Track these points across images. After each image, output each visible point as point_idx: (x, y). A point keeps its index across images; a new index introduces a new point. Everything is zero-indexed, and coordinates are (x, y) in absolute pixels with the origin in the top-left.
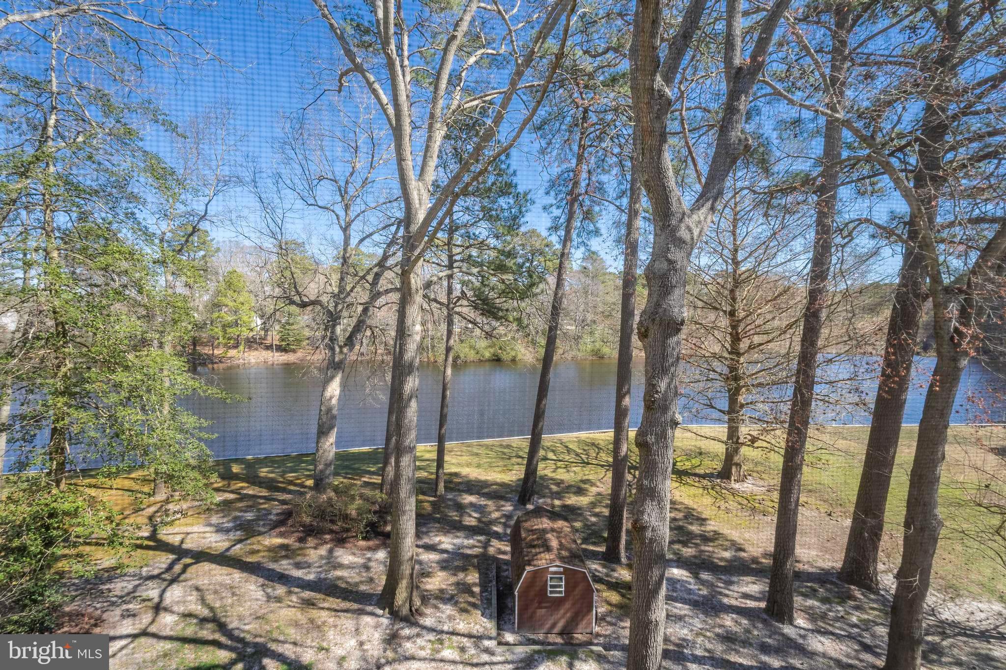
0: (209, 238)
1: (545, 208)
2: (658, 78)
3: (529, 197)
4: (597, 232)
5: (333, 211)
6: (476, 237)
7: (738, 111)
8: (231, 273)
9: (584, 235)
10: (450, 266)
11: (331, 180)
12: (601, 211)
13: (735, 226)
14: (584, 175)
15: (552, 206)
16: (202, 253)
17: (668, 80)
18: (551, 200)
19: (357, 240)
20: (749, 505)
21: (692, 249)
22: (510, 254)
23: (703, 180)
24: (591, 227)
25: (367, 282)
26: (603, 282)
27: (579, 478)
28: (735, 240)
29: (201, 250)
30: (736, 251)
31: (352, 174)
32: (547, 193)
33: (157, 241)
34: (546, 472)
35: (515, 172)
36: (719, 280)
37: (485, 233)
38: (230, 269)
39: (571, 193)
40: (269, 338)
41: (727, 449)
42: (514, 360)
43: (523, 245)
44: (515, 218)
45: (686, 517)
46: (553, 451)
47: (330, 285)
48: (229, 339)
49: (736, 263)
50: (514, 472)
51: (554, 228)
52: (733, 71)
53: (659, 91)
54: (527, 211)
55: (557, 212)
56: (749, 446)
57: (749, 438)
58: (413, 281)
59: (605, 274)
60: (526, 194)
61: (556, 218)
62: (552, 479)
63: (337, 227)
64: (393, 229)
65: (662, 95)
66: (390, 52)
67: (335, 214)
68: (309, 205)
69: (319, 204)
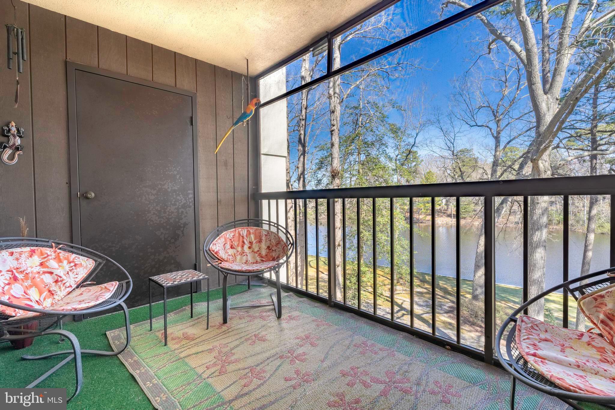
0: (417, 155)
5: (488, 127)
8: (429, 173)
11: (487, 107)
16: (414, 163)
19: (505, 143)
25: (514, 170)
29: (414, 162)
31: (502, 99)
33: (394, 161)
38: (428, 171)
40: (449, 210)
47: (486, 174)
48: (427, 210)
63: (491, 136)
66: (521, 19)
67: (490, 128)
68: (472, 126)
69: (478, 124)
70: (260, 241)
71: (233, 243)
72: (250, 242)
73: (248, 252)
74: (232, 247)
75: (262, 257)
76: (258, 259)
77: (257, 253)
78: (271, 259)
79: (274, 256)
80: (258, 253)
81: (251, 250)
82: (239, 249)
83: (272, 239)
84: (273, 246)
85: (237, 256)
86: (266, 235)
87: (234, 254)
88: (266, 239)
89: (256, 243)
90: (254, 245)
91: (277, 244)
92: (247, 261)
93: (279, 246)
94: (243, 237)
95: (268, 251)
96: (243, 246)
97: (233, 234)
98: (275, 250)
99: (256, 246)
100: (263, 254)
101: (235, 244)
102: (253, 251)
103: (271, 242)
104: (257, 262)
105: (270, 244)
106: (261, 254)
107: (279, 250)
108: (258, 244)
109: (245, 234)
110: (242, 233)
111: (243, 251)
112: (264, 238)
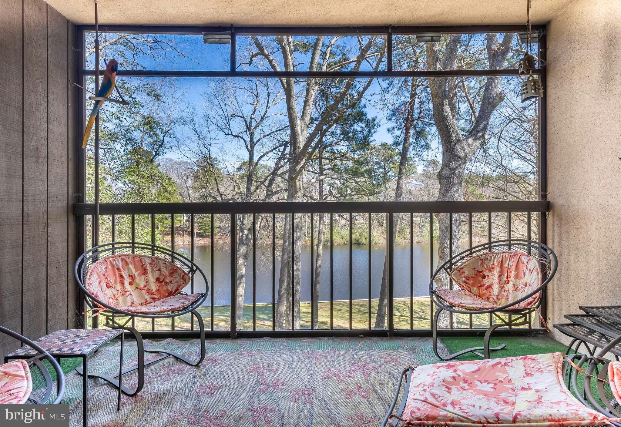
1: (388, 130)
3: (376, 122)
4: (427, 146)
5: (242, 138)
6: (338, 152)
9: (418, 149)
10: (321, 173)
11: (241, 117)
15: (393, 128)
18: (392, 124)
19: (258, 157)
21: (465, 162)
24: (423, 143)
25: (265, 185)
31: (254, 113)
32: (390, 119)
35: (365, 105)
37: (345, 149)
39: (407, 119)
44: (366, 138)
48: (165, 228)
51: (396, 144)
54: (375, 132)
55: (397, 133)
58: (298, 184)
60: (374, 120)
61: (397, 137)
63: (245, 148)
64: (282, 148)
66: (284, 45)
67: (244, 140)
68: (227, 135)
69: (233, 134)
70: (145, 272)
71: (109, 279)
72: (129, 275)
73: (131, 290)
74: (108, 287)
75: (152, 294)
76: (147, 297)
77: (144, 289)
78: (166, 294)
79: (170, 289)
80: (146, 289)
81: (134, 287)
82: (119, 287)
83: (162, 267)
84: (166, 277)
85: (119, 298)
86: (150, 263)
87: (114, 296)
88: (152, 269)
89: (139, 275)
90: (137, 280)
91: (171, 273)
92: (133, 303)
93: (175, 275)
94: (119, 269)
95: (158, 284)
96: (122, 283)
97: (104, 267)
98: (171, 282)
99: (140, 280)
100: (152, 290)
101: (112, 281)
102: (137, 288)
103: (162, 271)
104: (146, 301)
105: (160, 274)
106: (151, 290)
107: (176, 280)
108: (143, 277)
109: (120, 265)
110: (116, 263)
111: (124, 290)
112: (149, 268)
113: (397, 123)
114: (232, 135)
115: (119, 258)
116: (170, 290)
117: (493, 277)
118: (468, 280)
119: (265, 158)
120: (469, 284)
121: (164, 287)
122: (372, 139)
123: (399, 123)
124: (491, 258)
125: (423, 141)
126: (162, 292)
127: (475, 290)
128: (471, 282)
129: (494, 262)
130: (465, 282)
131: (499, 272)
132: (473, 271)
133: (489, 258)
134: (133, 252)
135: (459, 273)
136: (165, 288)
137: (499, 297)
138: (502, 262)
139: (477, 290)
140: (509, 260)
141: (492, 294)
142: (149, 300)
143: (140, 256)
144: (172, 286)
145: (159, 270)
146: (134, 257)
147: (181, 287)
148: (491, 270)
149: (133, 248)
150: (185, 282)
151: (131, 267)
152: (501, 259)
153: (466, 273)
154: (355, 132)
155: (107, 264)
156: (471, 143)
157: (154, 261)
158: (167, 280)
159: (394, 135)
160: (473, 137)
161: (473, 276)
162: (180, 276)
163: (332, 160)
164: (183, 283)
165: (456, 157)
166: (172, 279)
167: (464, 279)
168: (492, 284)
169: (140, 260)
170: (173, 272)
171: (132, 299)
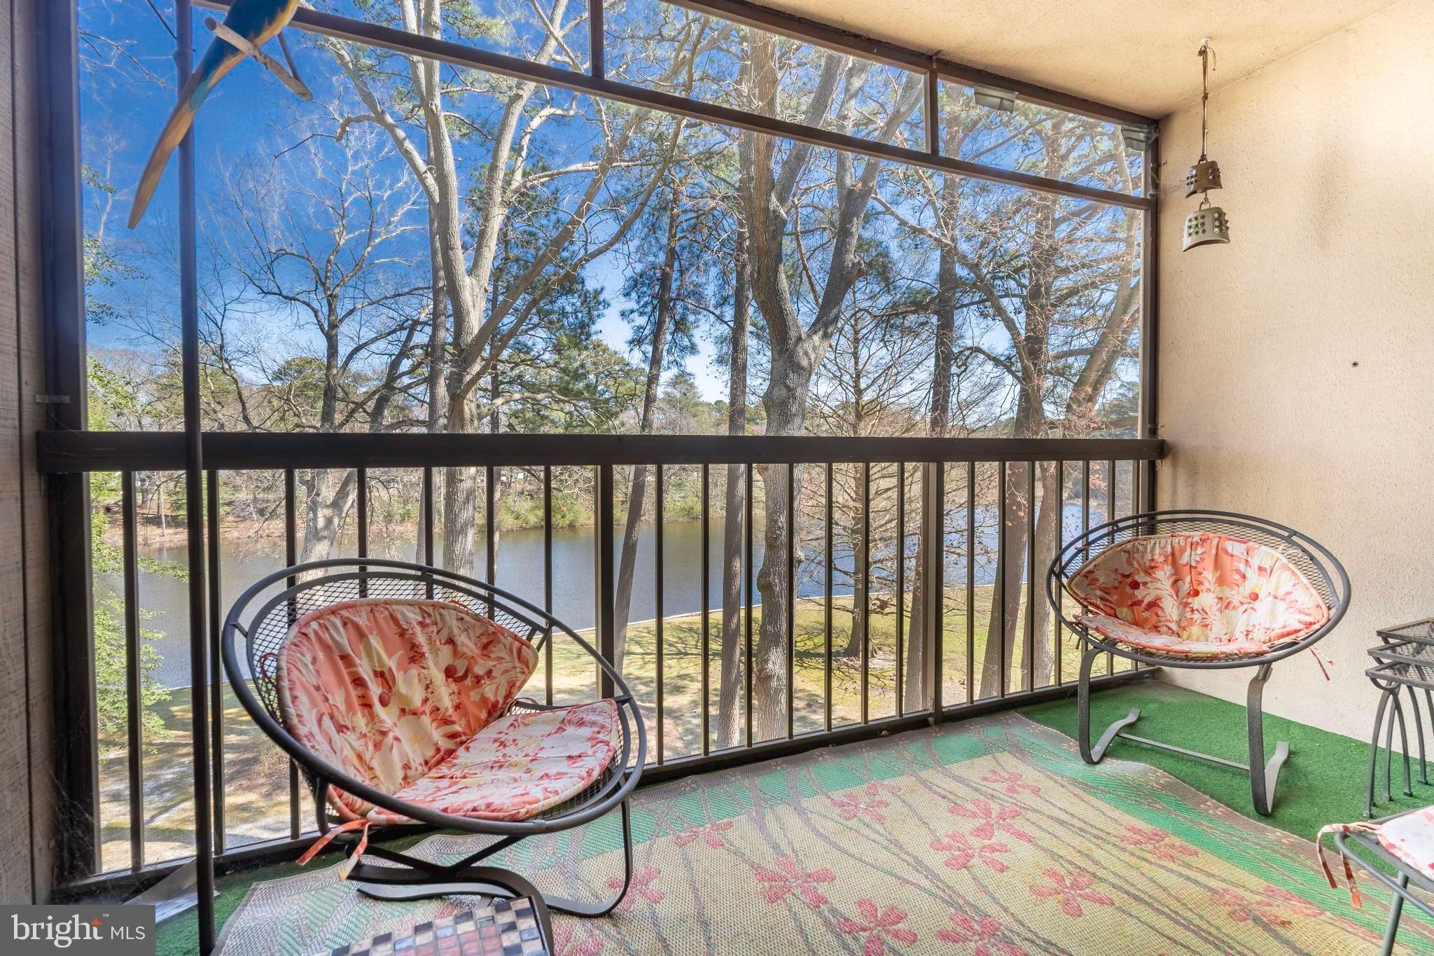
1: (623, 314)
2: (773, 198)
3: (601, 298)
4: (693, 349)
5: (308, 304)
6: (529, 350)
7: (851, 234)
9: (677, 352)
10: (495, 390)
12: (698, 320)
13: (856, 348)
14: (675, 275)
15: (632, 311)
17: (782, 200)
18: (631, 304)
19: (349, 350)
20: (880, 683)
21: (810, 375)
22: (578, 376)
23: (820, 301)
24: (686, 342)
25: (364, 410)
26: (695, 416)
27: (675, 674)
28: (856, 363)
30: (858, 377)
32: (627, 295)
34: (631, 670)
36: (841, 412)
37: (540, 345)
39: (658, 296)
41: (854, 618)
42: (572, 526)
43: (595, 364)
44: (583, 326)
45: (809, 705)
46: (638, 643)
49: (859, 392)
50: (587, 673)
51: (636, 342)
52: (845, 192)
53: (774, 211)
54: (599, 316)
55: (640, 321)
56: (877, 613)
57: (878, 602)
58: (466, 408)
59: (697, 404)
60: (598, 293)
61: (640, 328)
62: (638, 678)
64: (403, 335)
65: (777, 216)
66: (434, 107)
67: (313, 309)
68: (266, 293)
69: (284, 293)
70: (415, 656)
71: (332, 699)
72: (375, 672)
73: (393, 723)
74: (341, 728)
75: (447, 722)
76: (438, 735)
77: (424, 712)
78: (484, 715)
79: (490, 695)
80: (428, 708)
81: (394, 709)
82: (360, 721)
83: (456, 631)
84: (472, 660)
85: (372, 763)
86: (421, 624)
88: (432, 641)
90: (401, 685)
91: (485, 647)
92: (408, 767)
93: (498, 651)
94: (345, 658)
95: (455, 686)
96: (366, 703)
98: (489, 673)
99: (409, 683)
100: (447, 709)
101: (339, 706)
102: (403, 711)
103: (459, 643)
104: (438, 750)
105: (456, 653)
106: (442, 710)
107: (504, 666)
108: (414, 671)
109: (344, 641)
110: (332, 637)
111: (377, 727)
112: (421, 639)
113: (638, 303)
114: (280, 294)
115: (332, 618)
116: (493, 699)
117: (1158, 585)
118: (1108, 594)
119: (363, 353)
120: (1111, 602)
121: (472, 693)
122: (594, 328)
123: (642, 303)
124: (1146, 548)
125: (686, 339)
126: (472, 709)
127: (1124, 612)
128: (1115, 597)
129: (1153, 555)
130: (1102, 599)
131: (1172, 575)
132: (1114, 576)
133: (1141, 548)
134: (363, 593)
135: (1086, 582)
136: (474, 695)
137: (1184, 623)
138: (1173, 554)
139: (1130, 613)
140: (1189, 550)
141: (1163, 619)
142: (445, 744)
143: (386, 602)
144: (494, 686)
145: (451, 641)
146: (374, 607)
147: (518, 684)
148: (1150, 570)
149: (363, 578)
150: (528, 667)
151: (375, 642)
152: (1169, 549)
153: (1102, 580)
154: (563, 313)
155: (312, 644)
156: (817, 343)
157: (429, 615)
158: (479, 670)
159: (633, 324)
160: (821, 333)
161: (1116, 584)
162: (511, 651)
163: (517, 365)
164: (523, 673)
165: (797, 367)
166: (490, 663)
167: (1099, 593)
168: (1159, 598)
169: (392, 616)
170: (490, 643)
171: (403, 754)
